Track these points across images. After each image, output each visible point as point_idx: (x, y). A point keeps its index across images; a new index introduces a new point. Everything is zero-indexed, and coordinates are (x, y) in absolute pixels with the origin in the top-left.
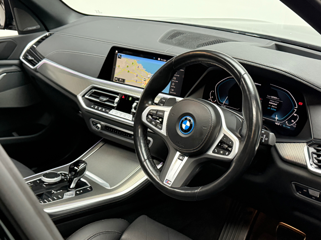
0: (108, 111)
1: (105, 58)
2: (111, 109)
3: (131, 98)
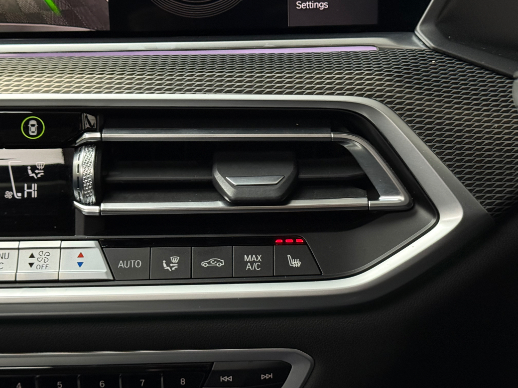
3: (38, 122)
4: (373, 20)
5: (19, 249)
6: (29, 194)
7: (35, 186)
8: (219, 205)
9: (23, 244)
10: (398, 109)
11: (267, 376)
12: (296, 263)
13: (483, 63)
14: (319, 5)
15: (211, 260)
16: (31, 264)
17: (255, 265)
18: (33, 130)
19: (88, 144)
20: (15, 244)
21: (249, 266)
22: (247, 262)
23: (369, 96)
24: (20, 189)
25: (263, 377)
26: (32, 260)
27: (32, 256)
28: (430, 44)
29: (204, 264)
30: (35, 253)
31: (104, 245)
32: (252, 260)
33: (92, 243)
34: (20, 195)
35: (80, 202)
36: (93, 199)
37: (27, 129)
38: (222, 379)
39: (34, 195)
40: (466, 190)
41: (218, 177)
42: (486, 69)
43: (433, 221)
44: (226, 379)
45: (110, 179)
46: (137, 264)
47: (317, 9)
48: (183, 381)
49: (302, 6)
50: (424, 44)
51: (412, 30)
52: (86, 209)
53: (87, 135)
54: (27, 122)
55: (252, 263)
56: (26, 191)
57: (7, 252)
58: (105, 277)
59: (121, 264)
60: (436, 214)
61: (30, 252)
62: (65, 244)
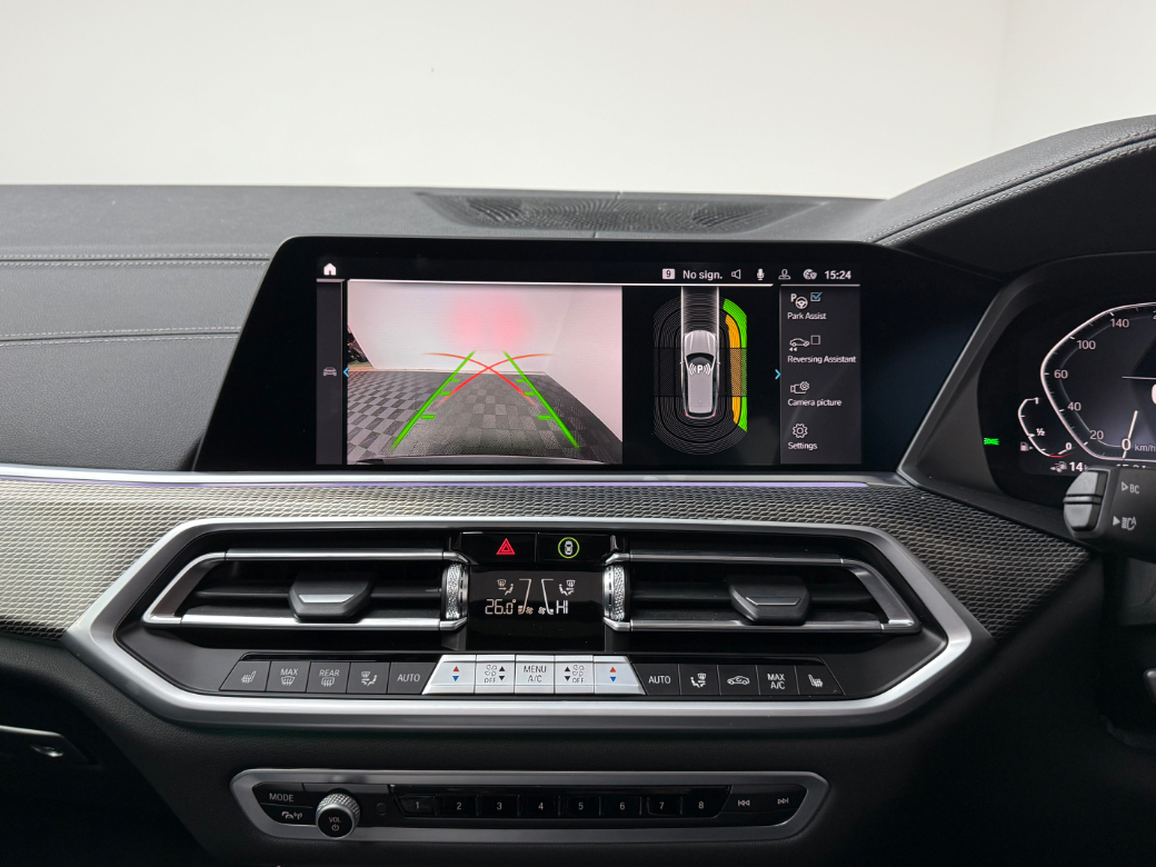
0: (415, 678)
1: (236, 338)
2: (436, 659)
3: (574, 543)
4: (858, 461)
5: (555, 662)
6: (561, 610)
7: (566, 603)
8: (738, 623)
9: (559, 658)
10: (902, 539)
11: (783, 801)
12: (818, 683)
13: (966, 500)
14: (808, 446)
15: (737, 678)
16: (567, 678)
17: (779, 684)
18: (569, 550)
19: (615, 564)
20: (550, 658)
21: (773, 685)
22: (771, 681)
23: (875, 526)
24: (552, 605)
25: (779, 801)
26: (567, 674)
27: (567, 670)
28: (916, 483)
29: (730, 681)
30: (570, 666)
31: (633, 661)
32: (776, 680)
33: (622, 659)
34: (552, 610)
35: (610, 618)
36: (622, 615)
37: (563, 549)
38: (739, 803)
39: (566, 611)
40: (970, 614)
41: (737, 596)
42: (969, 506)
43: (943, 644)
44: (743, 803)
45: (636, 597)
46: (667, 679)
47: (807, 450)
48: (701, 805)
49: (793, 447)
50: (908, 482)
51: (894, 470)
52: (616, 625)
53: (616, 556)
54: (564, 543)
55: (776, 682)
56: (558, 607)
57: (544, 665)
58: (637, 692)
59: (652, 680)
60: (945, 637)
61: (565, 666)
62: (597, 659)
